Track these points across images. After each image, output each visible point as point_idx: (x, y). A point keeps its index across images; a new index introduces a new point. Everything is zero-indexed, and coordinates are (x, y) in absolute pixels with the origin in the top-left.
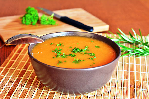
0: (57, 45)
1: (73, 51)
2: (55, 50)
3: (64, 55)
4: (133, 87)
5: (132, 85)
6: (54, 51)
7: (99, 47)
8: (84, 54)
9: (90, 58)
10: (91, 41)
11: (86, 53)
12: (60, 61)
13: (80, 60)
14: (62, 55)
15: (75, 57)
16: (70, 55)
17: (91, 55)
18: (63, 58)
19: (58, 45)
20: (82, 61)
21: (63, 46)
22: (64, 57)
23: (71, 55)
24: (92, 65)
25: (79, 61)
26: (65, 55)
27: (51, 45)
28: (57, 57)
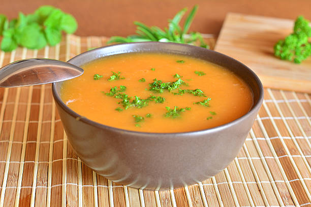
0: (111, 77)
1: (154, 90)
2: (113, 91)
3: (138, 102)
4: (284, 153)
5: (280, 151)
6: (111, 93)
7: (202, 74)
8: (181, 93)
9: (198, 103)
10: (178, 62)
11: (183, 91)
12: (136, 117)
13: (181, 110)
14: (134, 102)
15: (164, 102)
16: (150, 99)
17: (197, 95)
18: (139, 107)
19: (113, 77)
20: (184, 110)
21: (125, 78)
22: (141, 106)
23: (155, 100)
24: (211, 118)
25: (179, 111)
26: (141, 100)
27: (95, 79)
28: (126, 109)
